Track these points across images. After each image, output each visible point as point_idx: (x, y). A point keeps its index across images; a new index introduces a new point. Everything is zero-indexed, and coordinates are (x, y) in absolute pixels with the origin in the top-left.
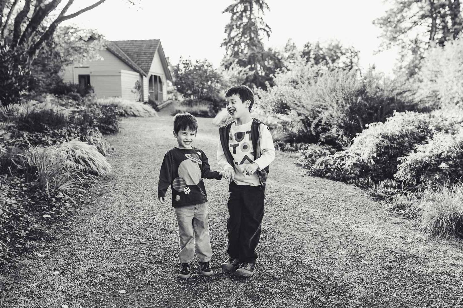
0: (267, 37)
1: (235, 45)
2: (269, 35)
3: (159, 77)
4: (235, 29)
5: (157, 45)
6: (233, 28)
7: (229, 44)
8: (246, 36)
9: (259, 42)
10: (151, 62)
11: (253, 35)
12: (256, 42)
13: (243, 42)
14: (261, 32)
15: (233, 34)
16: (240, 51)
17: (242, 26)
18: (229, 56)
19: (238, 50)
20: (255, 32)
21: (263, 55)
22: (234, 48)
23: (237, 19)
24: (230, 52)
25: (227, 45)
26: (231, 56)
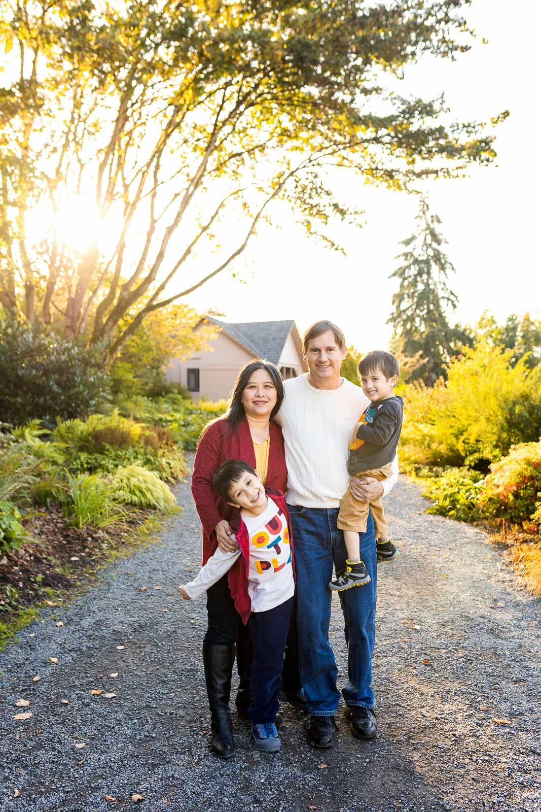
0: (452, 308)
1: (405, 321)
2: (454, 306)
3: (293, 369)
4: (406, 299)
5: (290, 327)
6: (404, 298)
7: (397, 321)
8: (422, 308)
9: (440, 315)
10: (281, 350)
11: (432, 307)
12: (437, 315)
13: (418, 316)
14: (443, 303)
15: (403, 306)
16: (414, 328)
17: (416, 294)
18: (398, 336)
19: (411, 328)
20: (435, 302)
21: (446, 333)
22: (404, 325)
23: (408, 286)
24: (400, 330)
25: (395, 321)
26: (401, 335)
